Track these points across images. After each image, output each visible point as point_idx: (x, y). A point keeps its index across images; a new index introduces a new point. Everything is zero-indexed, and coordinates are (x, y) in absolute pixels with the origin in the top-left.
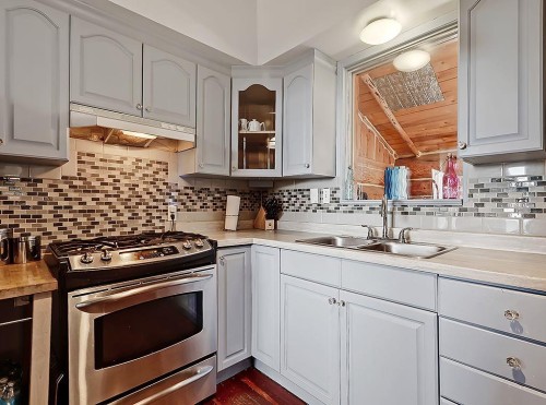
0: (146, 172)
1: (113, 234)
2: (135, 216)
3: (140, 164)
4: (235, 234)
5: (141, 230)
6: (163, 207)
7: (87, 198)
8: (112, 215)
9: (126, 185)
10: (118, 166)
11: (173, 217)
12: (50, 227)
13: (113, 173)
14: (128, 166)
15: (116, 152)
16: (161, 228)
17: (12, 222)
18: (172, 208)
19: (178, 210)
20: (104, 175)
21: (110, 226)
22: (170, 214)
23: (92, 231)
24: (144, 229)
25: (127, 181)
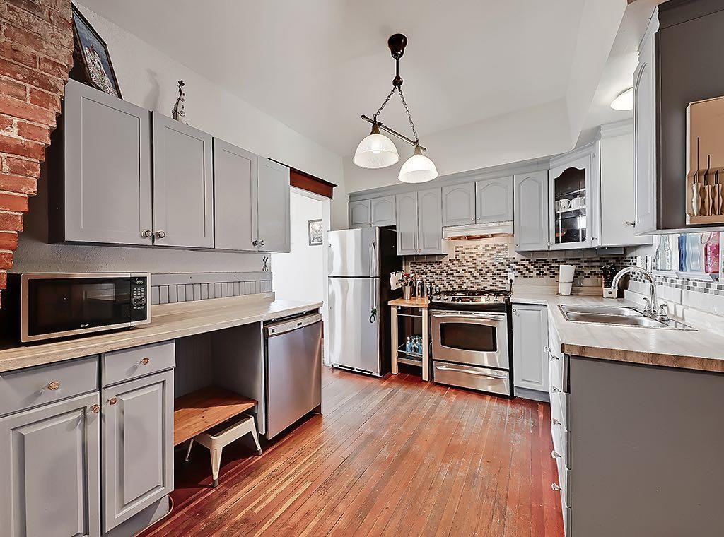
0: (492, 252)
1: (473, 289)
2: (485, 280)
3: (488, 248)
4: (568, 297)
5: (489, 288)
6: (505, 274)
7: (460, 270)
8: (473, 279)
9: (480, 261)
10: (475, 250)
11: (511, 281)
12: (445, 283)
13: (472, 255)
14: (481, 250)
15: (473, 243)
16: (502, 288)
17: (432, 280)
18: (511, 275)
19: (517, 276)
20: (467, 257)
21: (471, 285)
22: (509, 279)
23: (463, 287)
24: (491, 288)
25: (480, 259)
